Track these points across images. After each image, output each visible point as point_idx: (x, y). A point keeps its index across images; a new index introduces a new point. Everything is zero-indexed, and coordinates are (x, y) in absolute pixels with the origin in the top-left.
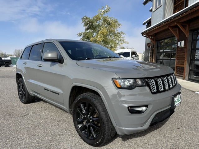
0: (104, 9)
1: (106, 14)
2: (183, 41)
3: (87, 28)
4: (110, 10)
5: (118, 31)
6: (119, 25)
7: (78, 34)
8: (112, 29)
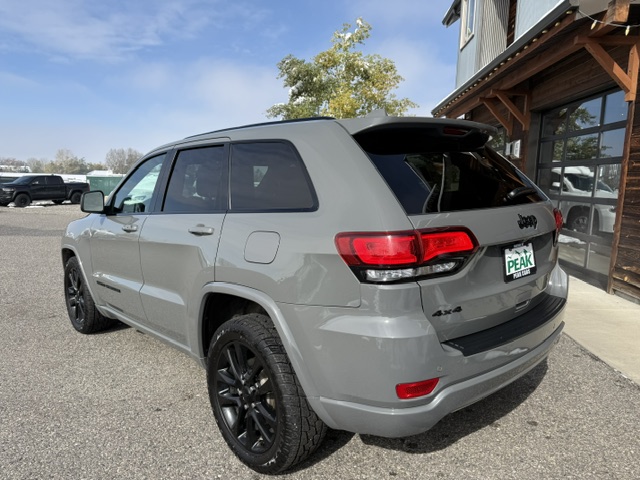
0: (352, 32)
1: (357, 44)
2: (519, 142)
3: (296, 91)
4: (369, 32)
5: (395, 99)
6: (397, 78)
7: (268, 111)
8: (375, 91)
